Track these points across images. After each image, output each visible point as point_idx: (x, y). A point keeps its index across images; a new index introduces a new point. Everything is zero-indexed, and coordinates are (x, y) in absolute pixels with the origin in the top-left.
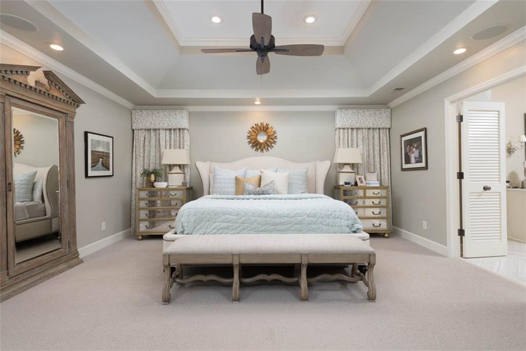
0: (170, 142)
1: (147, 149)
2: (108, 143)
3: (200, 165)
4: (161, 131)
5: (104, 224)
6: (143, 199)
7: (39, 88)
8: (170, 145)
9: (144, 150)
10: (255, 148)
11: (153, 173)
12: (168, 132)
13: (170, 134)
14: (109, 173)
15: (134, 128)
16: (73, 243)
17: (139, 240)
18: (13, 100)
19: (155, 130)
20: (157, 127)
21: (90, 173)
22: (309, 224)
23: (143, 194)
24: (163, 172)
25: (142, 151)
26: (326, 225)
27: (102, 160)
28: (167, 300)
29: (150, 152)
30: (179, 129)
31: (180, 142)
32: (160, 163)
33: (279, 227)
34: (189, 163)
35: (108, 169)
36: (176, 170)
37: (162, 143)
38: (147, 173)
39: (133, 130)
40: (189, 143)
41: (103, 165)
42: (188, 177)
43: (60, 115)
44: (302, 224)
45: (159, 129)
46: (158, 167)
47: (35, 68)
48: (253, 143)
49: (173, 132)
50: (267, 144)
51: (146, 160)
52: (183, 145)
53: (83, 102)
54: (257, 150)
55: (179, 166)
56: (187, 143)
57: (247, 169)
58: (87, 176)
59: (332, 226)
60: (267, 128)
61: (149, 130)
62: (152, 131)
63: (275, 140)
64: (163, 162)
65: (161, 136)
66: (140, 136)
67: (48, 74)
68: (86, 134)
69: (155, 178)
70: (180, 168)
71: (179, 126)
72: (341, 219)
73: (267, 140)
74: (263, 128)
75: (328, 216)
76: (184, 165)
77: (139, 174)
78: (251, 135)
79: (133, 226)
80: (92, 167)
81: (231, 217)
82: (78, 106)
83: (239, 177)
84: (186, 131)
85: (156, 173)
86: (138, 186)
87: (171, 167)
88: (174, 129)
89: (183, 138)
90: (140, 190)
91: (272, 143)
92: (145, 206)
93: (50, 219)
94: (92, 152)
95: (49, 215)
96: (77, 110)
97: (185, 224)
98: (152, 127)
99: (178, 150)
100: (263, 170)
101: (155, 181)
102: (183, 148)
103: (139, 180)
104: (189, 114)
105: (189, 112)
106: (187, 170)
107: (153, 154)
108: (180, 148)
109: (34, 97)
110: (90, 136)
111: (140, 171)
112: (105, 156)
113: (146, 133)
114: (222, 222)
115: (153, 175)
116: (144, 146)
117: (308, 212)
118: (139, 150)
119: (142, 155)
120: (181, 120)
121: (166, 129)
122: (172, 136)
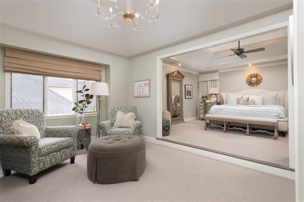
0: (212, 85)
1: (203, 88)
2: (191, 88)
3: (222, 94)
4: (208, 81)
5: (190, 113)
6: (202, 106)
7: (176, 76)
8: (212, 86)
9: (202, 89)
10: (250, 85)
11: (205, 97)
12: (211, 82)
13: (212, 82)
14: (191, 97)
15: (199, 81)
16: (182, 117)
17: (200, 120)
18: (172, 80)
19: (206, 81)
20: (207, 80)
21: (186, 97)
22: (257, 114)
23: (202, 104)
24: (209, 97)
25: (201, 89)
26: (266, 115)
27: (189, 93)
28: (206, 129)
29: (204, 89)
30: (215, 80)
31: (215, 85)
32: (208, 93)
33: (245, 114)
34: (219, 93)
35: (191, 96)
36: (214, 96)
37: (209, 86)
38: (203, 97)
39: (198, 82)
40: (219, 85)
41: (189, 94)
42: (218, 99)
43: (180, 81)
44: (254, 114)
45: (207, 81)
46: (207, 95)
47: (175, 72)
48: (249, 83)
49: (212, 81)
50: (256, 83)
51: (203, 92)
52: (217, 86)
53: (185, 77)
54: (251, 86)
55: (215, 94)
56: (218, 85)
57: (243, 95)
58: (185, 98)
59: (268, 115)
60: (257, 76)
61: (204, 81)
62: (205, 82)
63: (261, 81)
64: (209, 93)
65: (208, 83)
66: (201, 84)
67: (178, 72)
68: (185, 85)
69: (206, 99)
70: (215, 95)
71: (215, 79)
72: (273, 113)
73: (257, 81)
74: (255, 75)
75: (267, 112)
76: (217, 94)
77: (200, 97)
78: (248, 79)
79: (198, 116)
80: (187, 95)
81: (227, 110)
82: (184, 78)
83: (239, 98)
84: (218, 81)
85: (206, 97)
86: (200, 102)
87: (212, 95)
88: (213, 80)
89: (217, 83)
90: (201, 103)
91: (259, 82)
92: (202, 105)
93: (175, 111)
94: (187, 91)
95: (175, 110)
96: (184, 79)
97: (212, 112)
98: (205, 80)
99: (214, 88)
100: (249, 95)
101: (206, 100)
102: (217, 87)
103: (200, 100)
104: (219, 74)
105: (219, 73)
106: (218, 95)
107: (205, 90)
108: (215, 87)
109: (175, 78)
110: (186, 86)
111: (201, 96)
112: (190, 92)
113: (203, 83)
114: (224, 111)
115: (205, 98)
116: (202, 87)
117: (258, 110)
118: (200, 89)
119: (201, 91)
120: (216, 76)
121: (210, 81)
122: (212, 83)
